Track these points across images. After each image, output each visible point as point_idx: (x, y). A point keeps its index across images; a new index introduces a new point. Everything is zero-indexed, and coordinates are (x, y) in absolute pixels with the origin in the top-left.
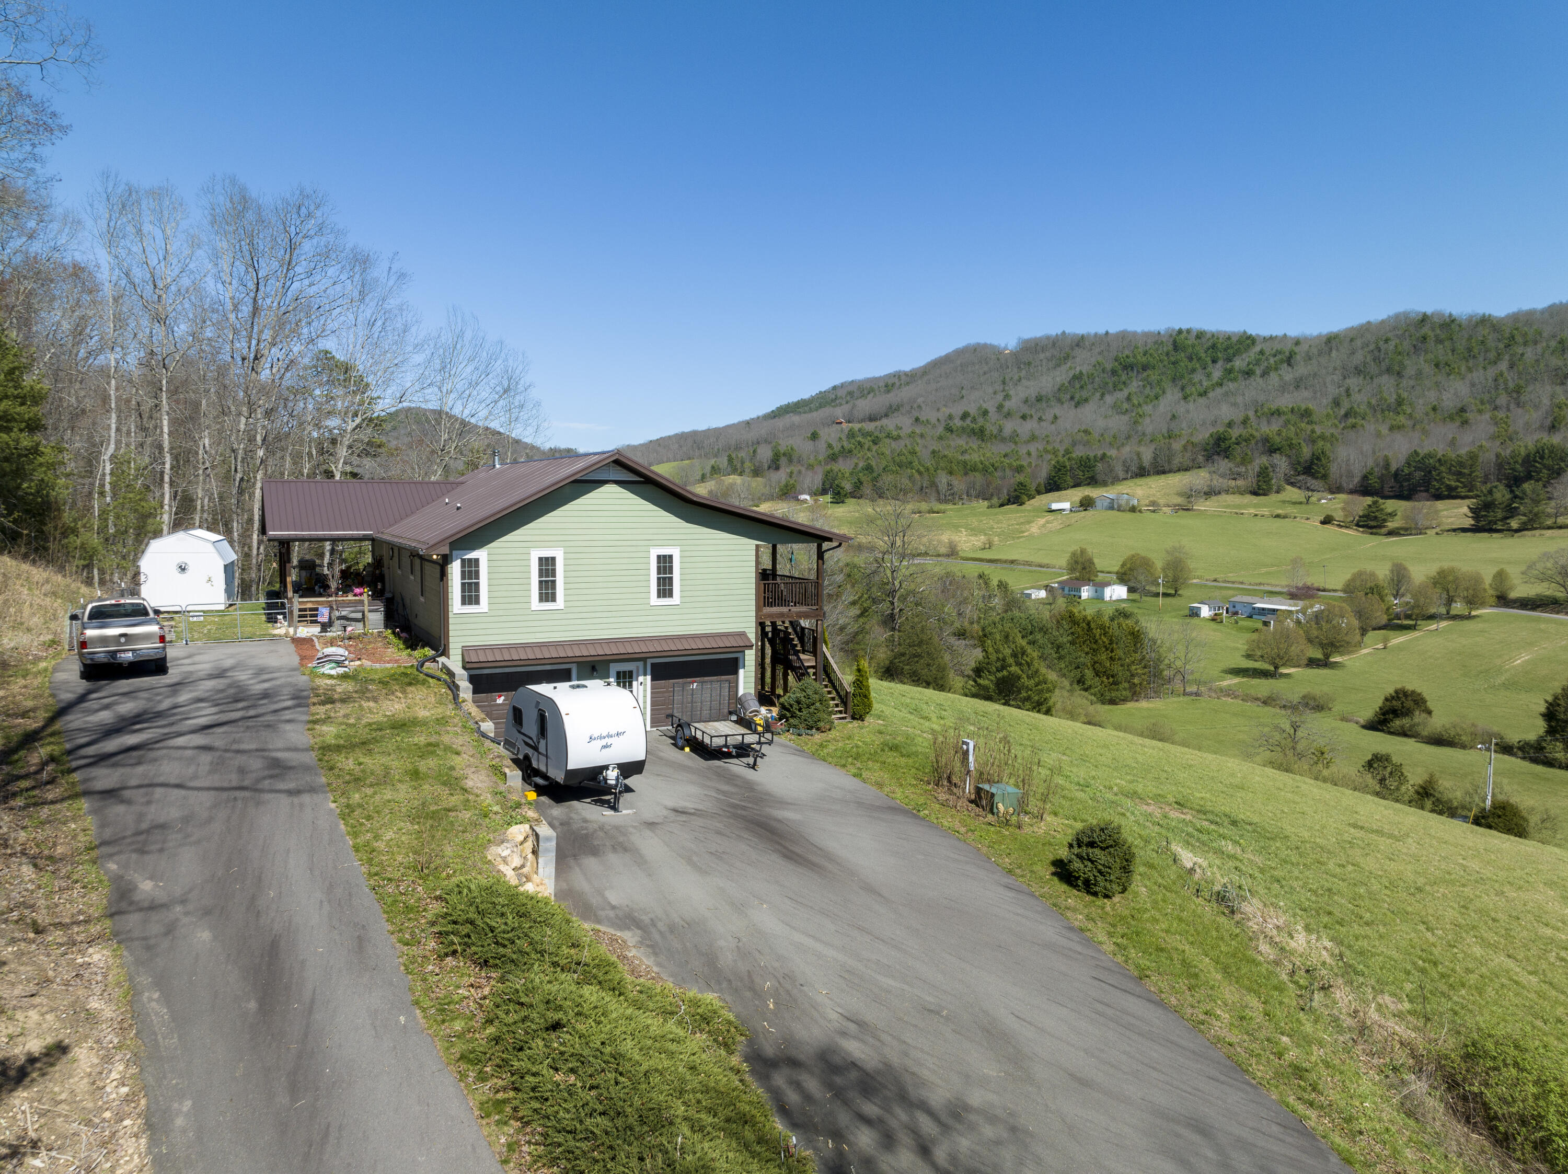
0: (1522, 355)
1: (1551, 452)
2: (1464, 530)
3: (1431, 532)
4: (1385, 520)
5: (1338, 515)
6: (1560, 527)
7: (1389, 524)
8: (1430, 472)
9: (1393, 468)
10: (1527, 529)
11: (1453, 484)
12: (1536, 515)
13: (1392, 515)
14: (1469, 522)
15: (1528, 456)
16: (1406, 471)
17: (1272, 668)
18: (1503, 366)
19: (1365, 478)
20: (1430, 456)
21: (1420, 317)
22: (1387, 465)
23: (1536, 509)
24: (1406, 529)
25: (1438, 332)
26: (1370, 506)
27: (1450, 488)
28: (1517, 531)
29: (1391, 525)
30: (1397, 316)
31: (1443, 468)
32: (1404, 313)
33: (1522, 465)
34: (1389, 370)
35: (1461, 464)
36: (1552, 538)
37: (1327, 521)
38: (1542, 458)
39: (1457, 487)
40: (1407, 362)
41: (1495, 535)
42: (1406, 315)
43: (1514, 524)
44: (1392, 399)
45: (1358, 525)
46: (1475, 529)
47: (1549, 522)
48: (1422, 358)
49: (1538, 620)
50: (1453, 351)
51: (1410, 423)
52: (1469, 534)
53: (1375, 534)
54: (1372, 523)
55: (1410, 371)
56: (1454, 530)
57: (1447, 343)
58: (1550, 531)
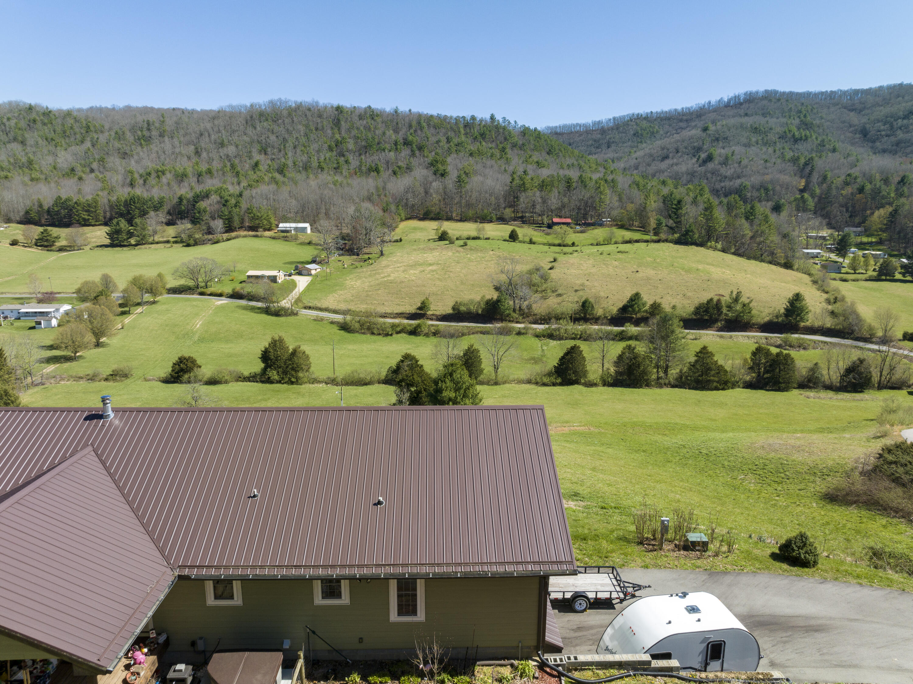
0: (98, 138)
1: (139, 199)
2: (106, 246)
3: (87, 248)
4: (54, 242)
5: (20, 238)
6: (157, 243)
7: (56, 244)
8: (71, 210)
9: (46, 207)
10: (140, 244)
11: (86, 217)
12: (144, 236)
13: (58, 238)
14: (107, 241)
15: (126, 201)
16: (56, 209)
17: (73, 355)
18: (88, 144)
19: (27, 213)
20: (68, 200)
21: (27, 106)
22: (41, 206)
23: (144, 233)
24: (70, 246)
25: (42, 117)
26: (42, 233)
27: (84, 220)
28: (136, 245)
29: (58, 244)
30: (10, 103)
31: (79, 208)
32: (16, 102)
33: (124, 207)
34: (15, 139)
35: (89, 205)
36: (156, 249)
37: (14, 243)
38: (134, 203)
39: (89, 219)
40: (27, 136)
41: (125, 248)
42: (17, 104)
43: (133, 241)
44: (24, 160)
45: (36, 245)
46: (112, 245)
47: (151, 240)
48: (36, 133)
49: (188, 300)
50: (54, 131)
51: (43, 177)
52: (109, 248)
53: (51, 251)
54: (46, 243)
55: (30, 142)
56: (101, 246)
57: (49, 125)
58: (153, 245)
